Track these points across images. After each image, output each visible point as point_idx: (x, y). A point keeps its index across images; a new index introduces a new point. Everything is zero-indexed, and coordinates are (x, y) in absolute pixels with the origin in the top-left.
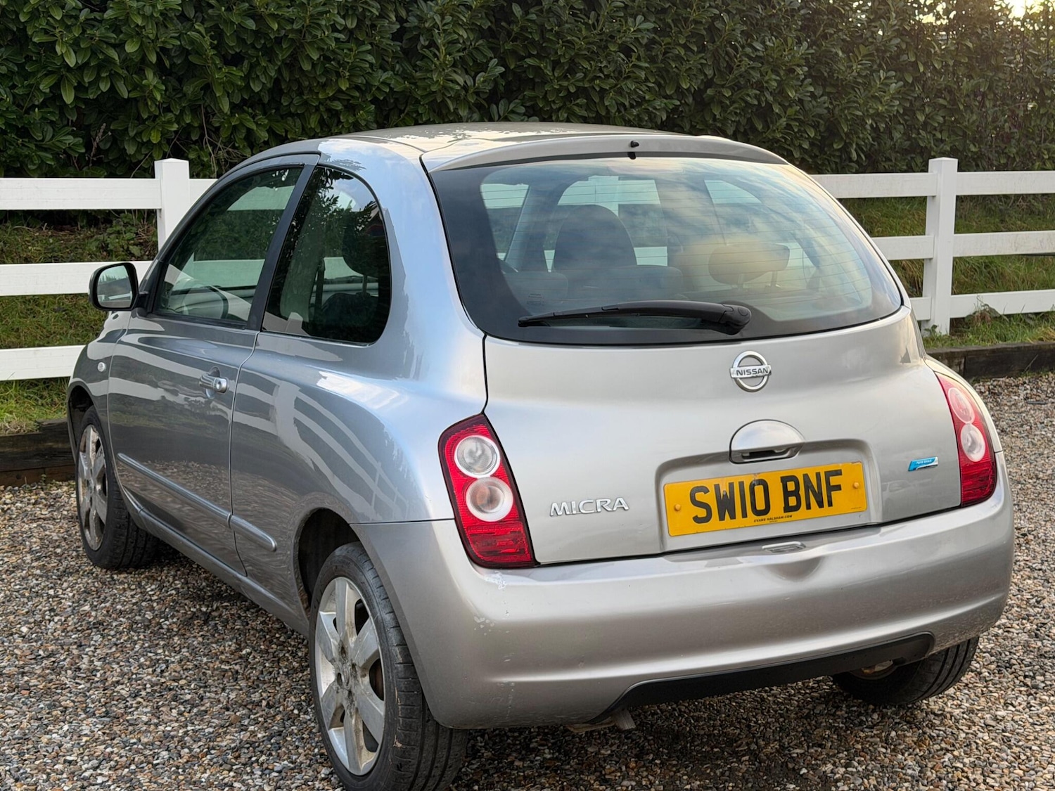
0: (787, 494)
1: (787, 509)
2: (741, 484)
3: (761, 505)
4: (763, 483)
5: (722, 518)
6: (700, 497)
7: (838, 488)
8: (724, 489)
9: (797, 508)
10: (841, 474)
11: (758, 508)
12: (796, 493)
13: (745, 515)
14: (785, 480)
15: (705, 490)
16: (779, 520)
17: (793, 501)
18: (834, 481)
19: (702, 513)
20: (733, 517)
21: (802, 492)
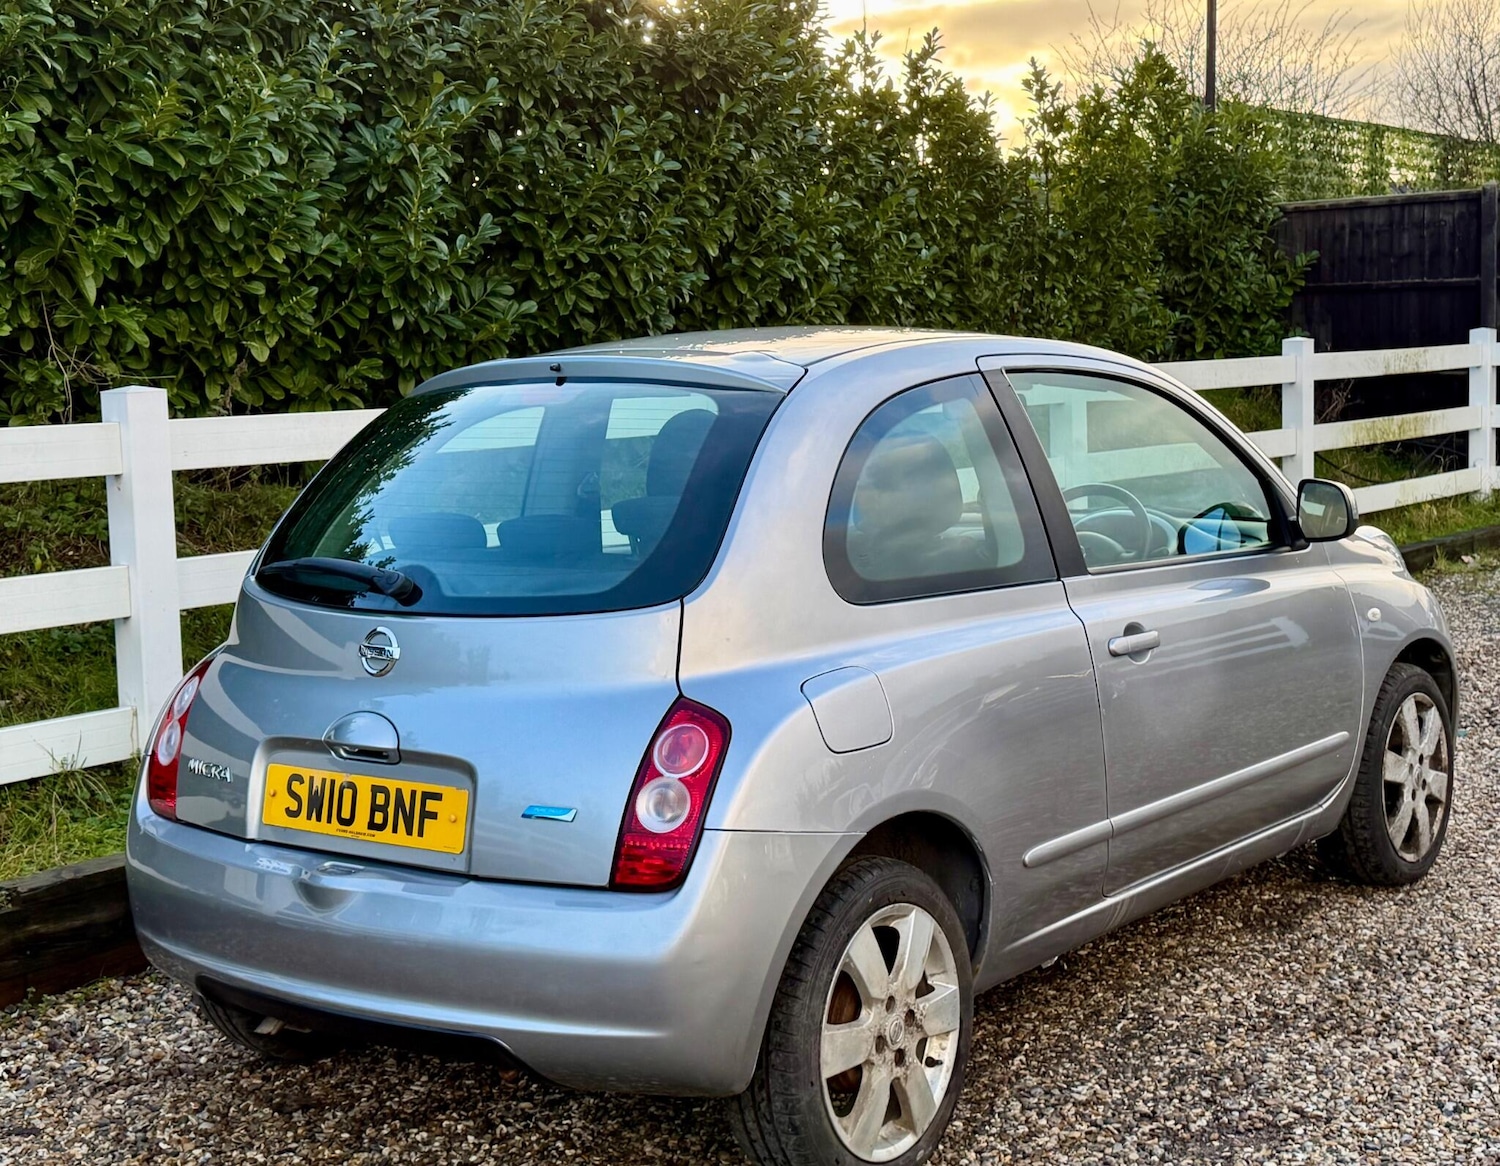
0: (374, 808)
1: (372, 825)
2: (333, 782)
3: (346, 814)
4: (352, 786)
5: (309, 817)
6: (296, 786)
7: (434, 816)
8: (317, 783)
9: (381, 827)
10: (440, 799)
11: (343, 816)
12: (384, 809)
13: (329, 821)
14: (376, 790)
15: (302, 782)
16: (361, 837)
17: (379, 818)
18: (431, 805)
19: (294, 806)
20: (319, 819)
21: (391, 810)
